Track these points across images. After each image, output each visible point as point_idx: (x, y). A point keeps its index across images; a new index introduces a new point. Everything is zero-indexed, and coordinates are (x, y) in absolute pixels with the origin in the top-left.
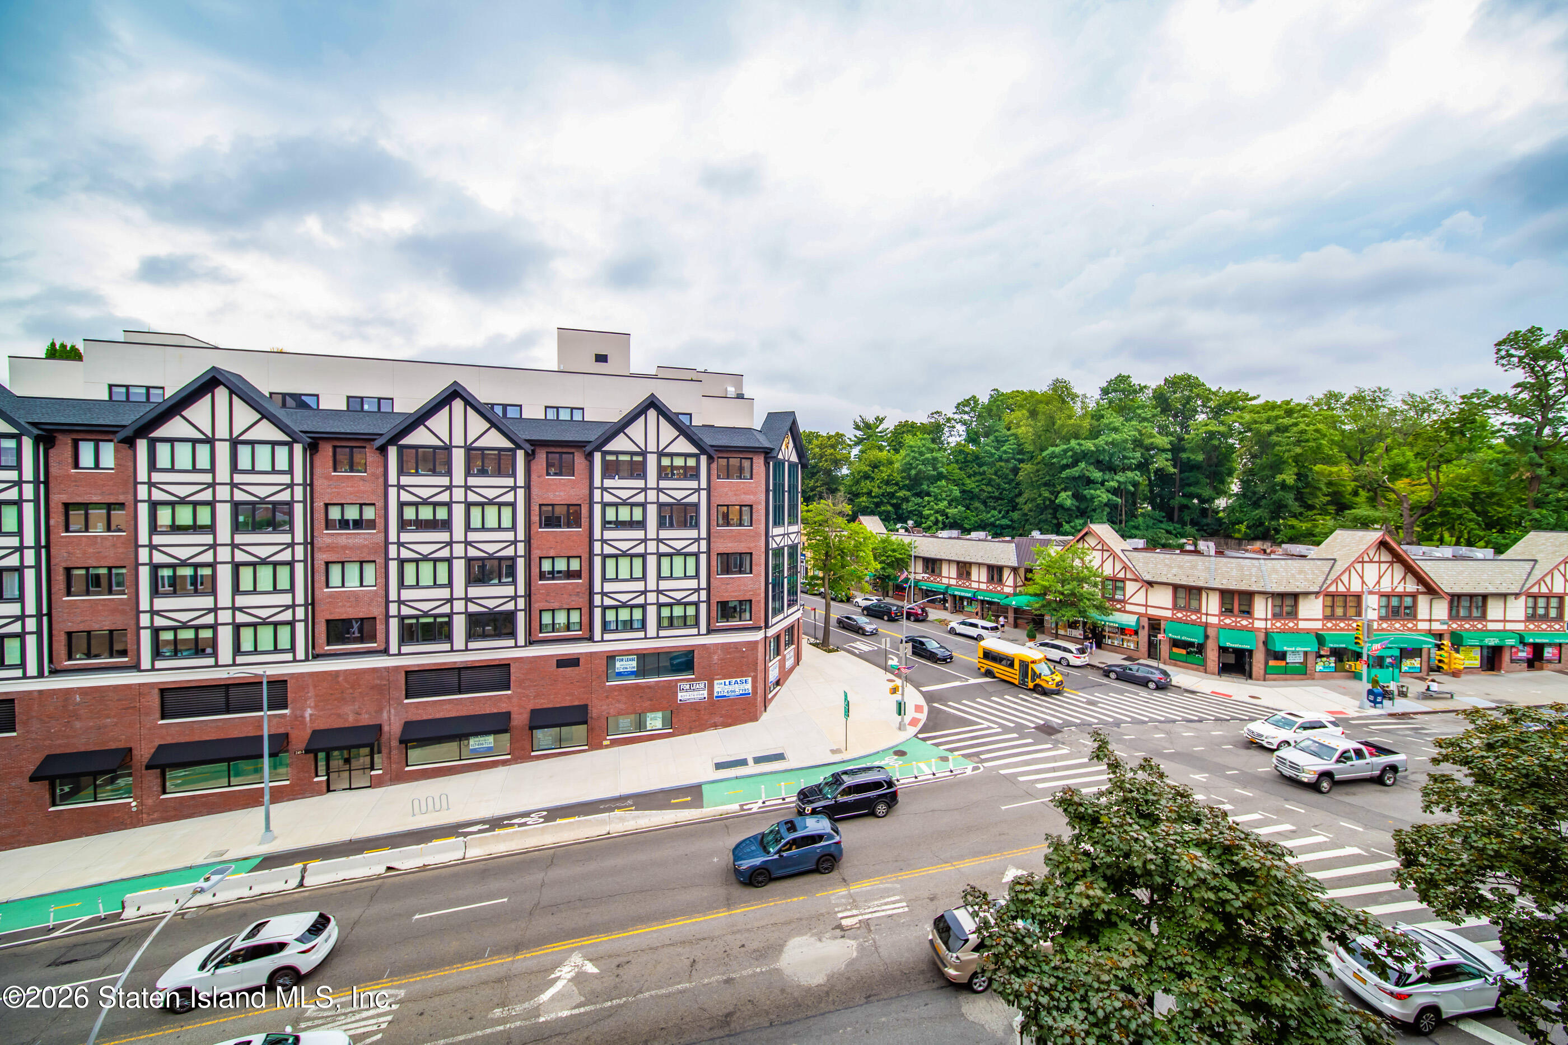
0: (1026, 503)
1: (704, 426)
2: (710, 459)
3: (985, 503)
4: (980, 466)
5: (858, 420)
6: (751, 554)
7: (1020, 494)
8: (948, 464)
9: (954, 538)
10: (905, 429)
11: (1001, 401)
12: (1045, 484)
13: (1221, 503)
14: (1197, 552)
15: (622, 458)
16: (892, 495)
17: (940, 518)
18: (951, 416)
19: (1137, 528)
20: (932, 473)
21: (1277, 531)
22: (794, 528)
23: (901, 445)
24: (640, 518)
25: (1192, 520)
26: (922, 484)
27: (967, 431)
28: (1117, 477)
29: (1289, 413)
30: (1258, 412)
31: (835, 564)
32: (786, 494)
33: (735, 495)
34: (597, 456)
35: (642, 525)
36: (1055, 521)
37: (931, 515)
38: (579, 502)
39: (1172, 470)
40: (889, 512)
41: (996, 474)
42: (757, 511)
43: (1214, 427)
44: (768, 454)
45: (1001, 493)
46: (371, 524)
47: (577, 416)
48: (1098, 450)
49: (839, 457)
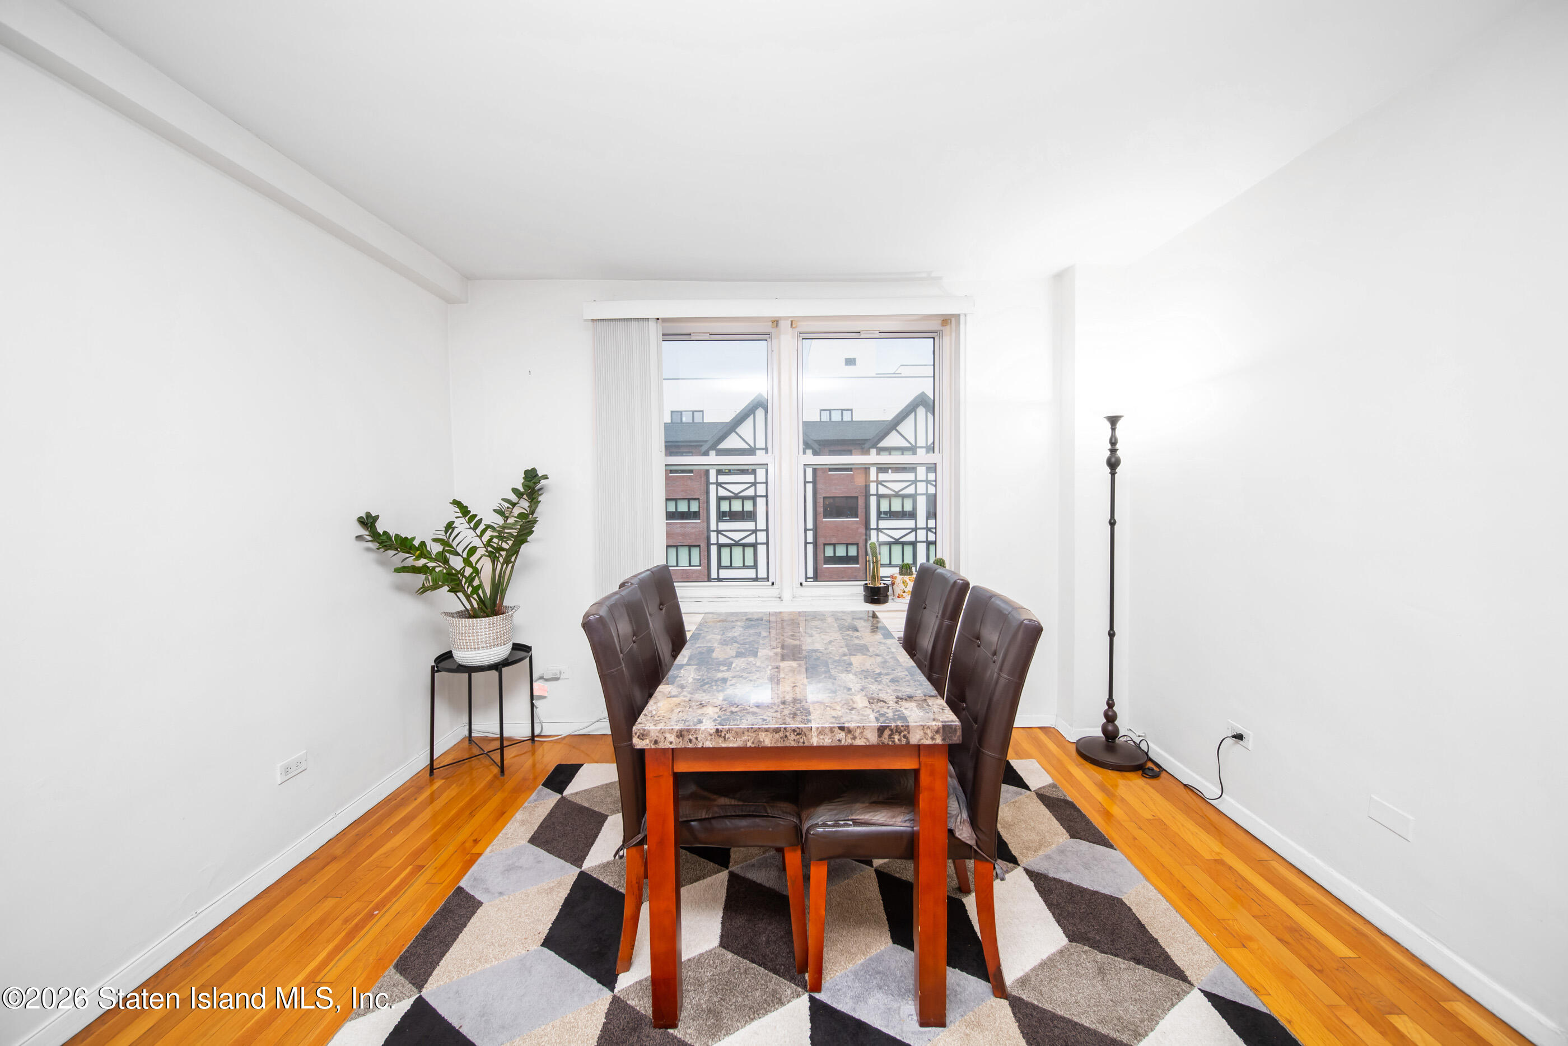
24: (911, 509)
35: (912, 515)
38: (857, 495)
46: (696, 515)
47: (847, 417)
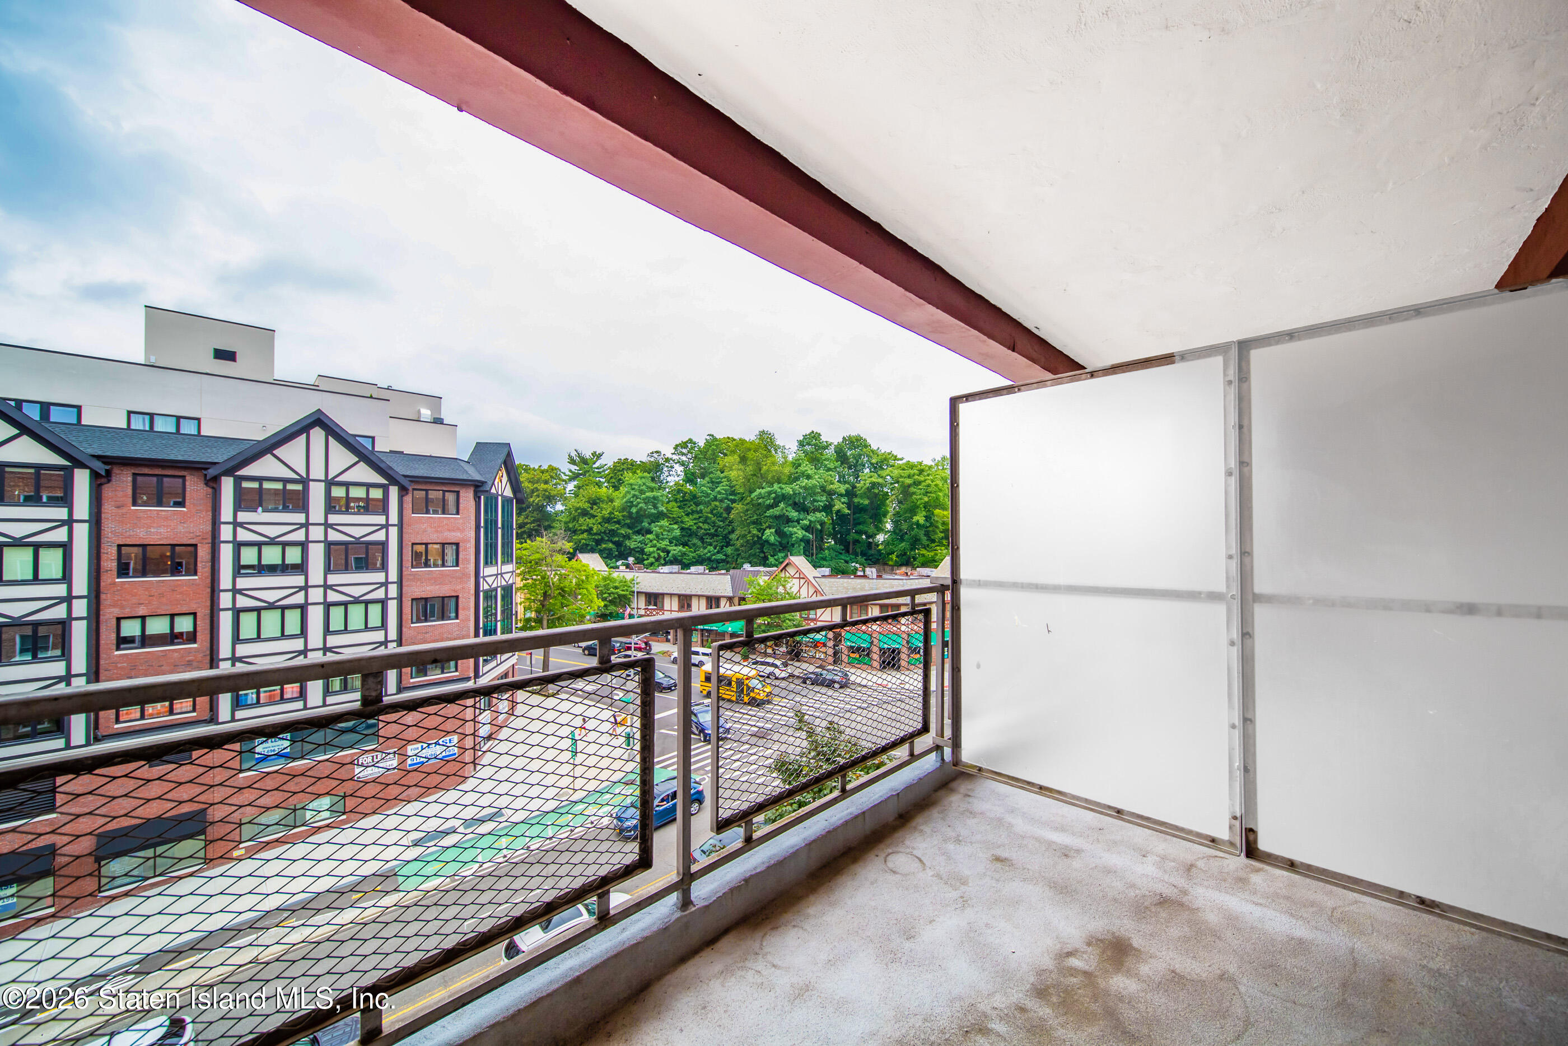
0: (738, 539)
1: (391, 452)
2: (403, 490)
3: (702, 539)
4: (697, 504)
5: (573, 454)
6: (457, 597)
7: (733, 531)
8: (668, 502)
9: (675, 573)
10: (625, 466)
11: (717, 446)
12: (754, 523)
13: (880, 538)
14: (865, 576)
15: (267, 485)
16: (613, 533)
17: (662, 554)
18: (669, 455)
19: (824, 559)
20: (653, 511)
21: (915, 559)
22: (508, 568)
23: (620, 482)
24: (298, 560)
25: (862, 552)
26: (642, 522)
27: (685, 471)
28: (809, 517)
29: (921, 471)
30: (904, 470)
31: (554, 605)
32: (500, 531)
33: (437, 531)
34: (227, 485)
35: (301, 568)
36: (762, 555)
37: (654, 552)
38: (193, 542)
39: (847, 511)
40: (611, 549)
41: (711, 512)
42: (465, 549)
43: (875, 479)
44: (478, 487)
45: (716, 531)
47: (188, 428)
48: (795, 494)
49: (553, 493)
